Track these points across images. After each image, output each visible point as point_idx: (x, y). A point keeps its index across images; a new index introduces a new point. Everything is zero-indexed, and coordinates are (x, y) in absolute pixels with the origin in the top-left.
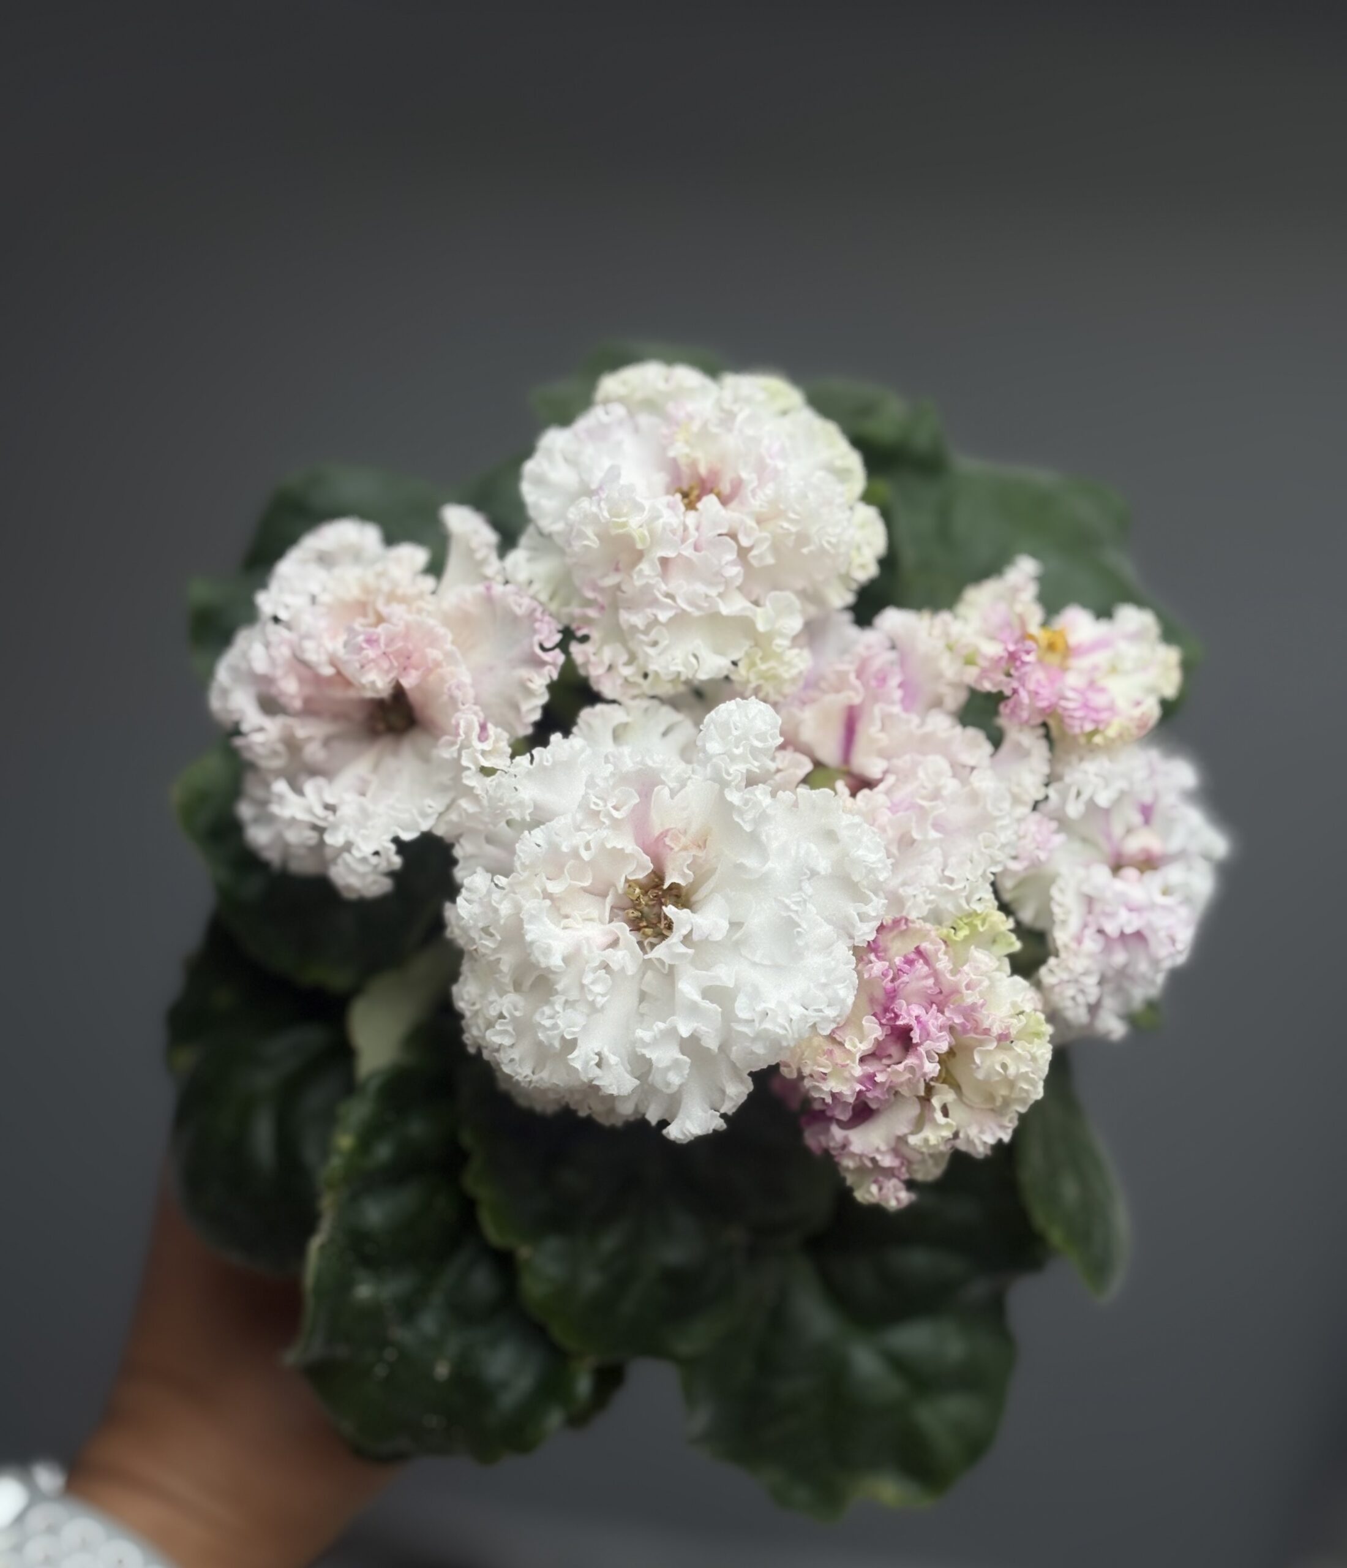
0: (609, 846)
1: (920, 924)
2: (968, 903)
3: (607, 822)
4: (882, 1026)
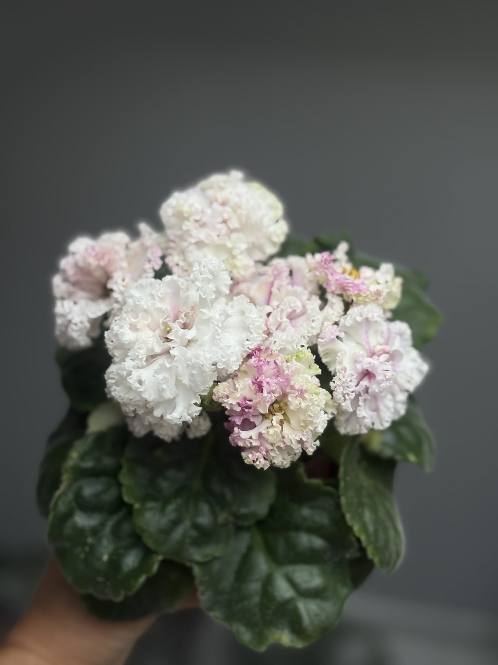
0: (156, 307)
1: (277, 353)
2: (296, 346)
3: (157, 299)
4: (254, 383)
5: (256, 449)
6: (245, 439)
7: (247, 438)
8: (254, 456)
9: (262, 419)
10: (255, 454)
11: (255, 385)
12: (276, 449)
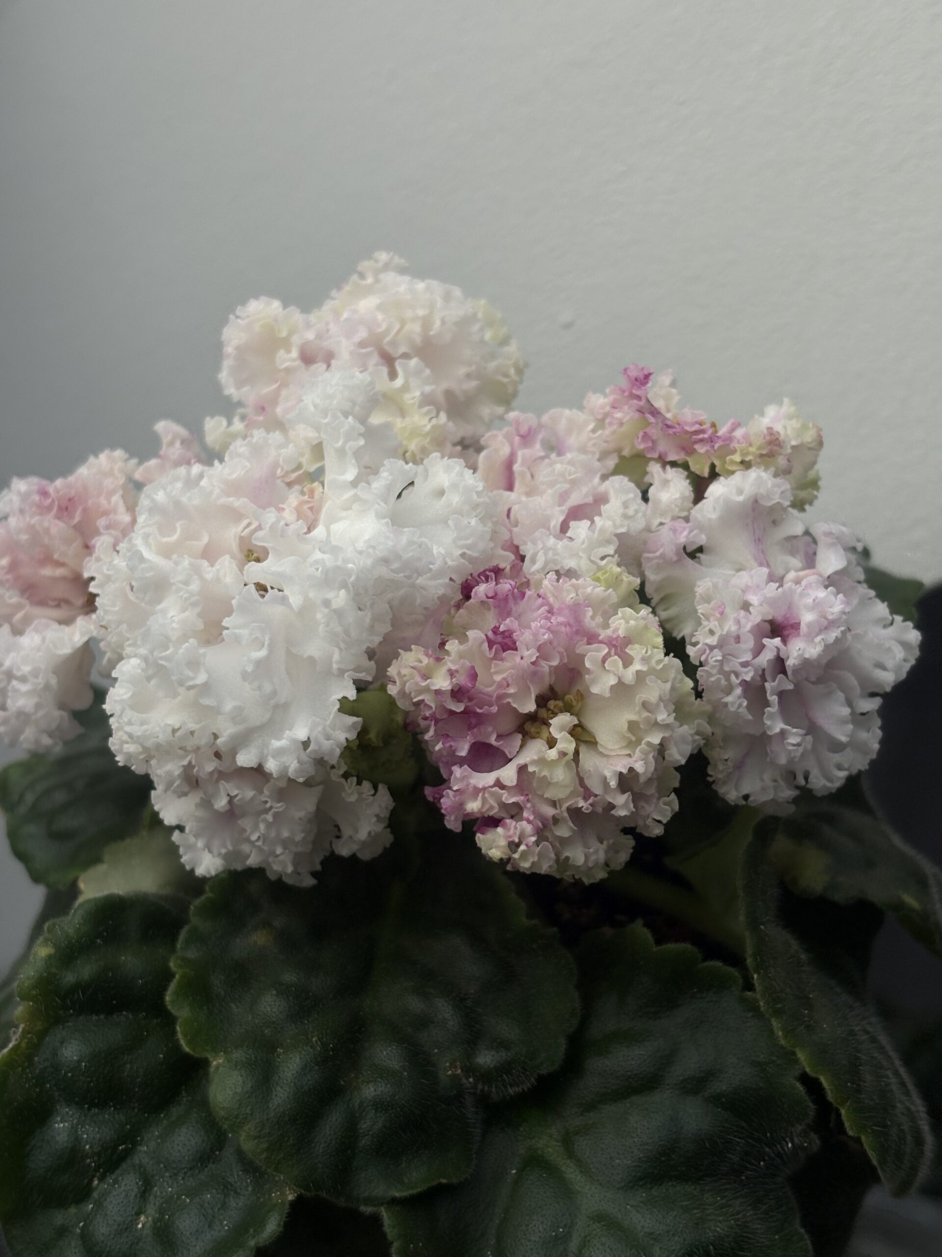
4: (491, 643)
5: (515, 811)
6: (484, 789)
7: (487, 786)
8: (512, 832)
9: (523, 741)
10: (512, 827)
11: (494, 647)
12: (566, 814)
